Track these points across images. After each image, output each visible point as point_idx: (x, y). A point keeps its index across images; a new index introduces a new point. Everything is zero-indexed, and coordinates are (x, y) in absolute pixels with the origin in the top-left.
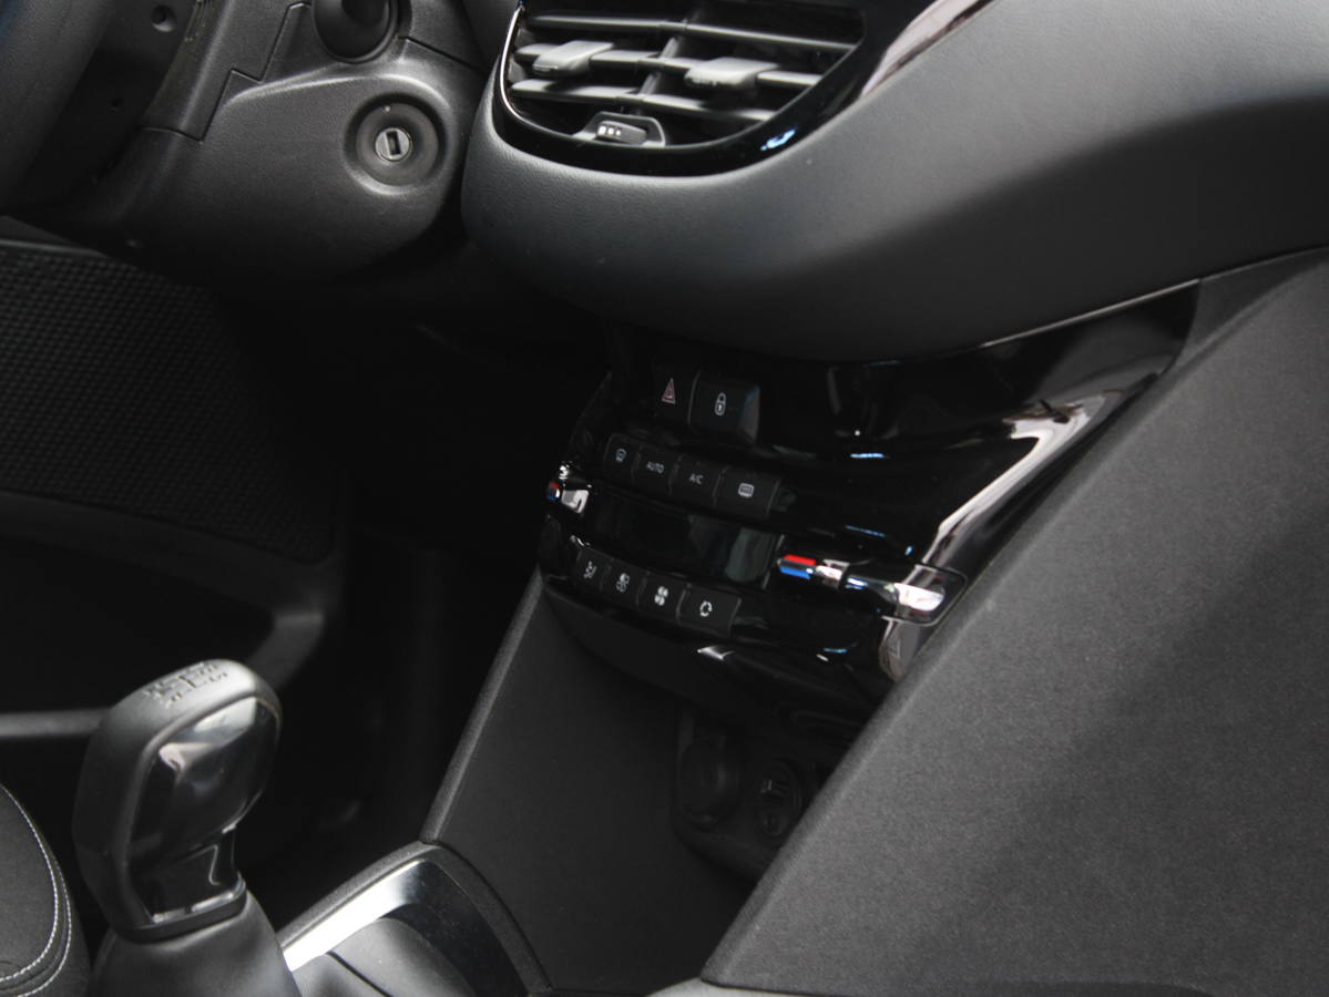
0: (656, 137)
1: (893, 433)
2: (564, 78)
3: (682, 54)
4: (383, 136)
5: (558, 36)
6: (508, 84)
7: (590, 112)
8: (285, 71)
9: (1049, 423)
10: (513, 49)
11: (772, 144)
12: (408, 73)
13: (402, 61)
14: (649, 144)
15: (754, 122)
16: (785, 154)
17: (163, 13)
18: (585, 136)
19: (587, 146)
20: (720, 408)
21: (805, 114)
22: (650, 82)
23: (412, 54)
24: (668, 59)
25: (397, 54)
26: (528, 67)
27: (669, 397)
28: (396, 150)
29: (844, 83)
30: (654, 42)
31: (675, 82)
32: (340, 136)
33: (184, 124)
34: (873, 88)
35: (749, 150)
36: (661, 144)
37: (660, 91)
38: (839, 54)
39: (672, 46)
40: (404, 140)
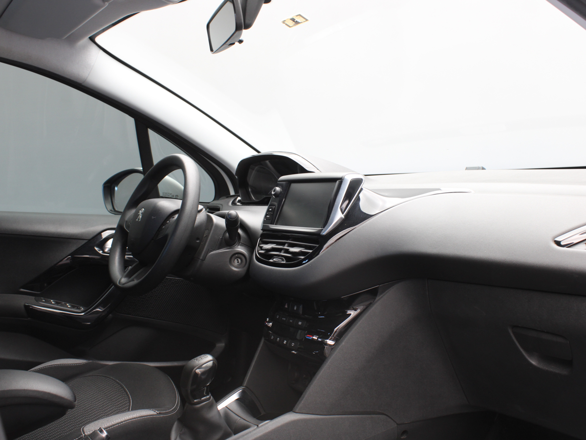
0: (284, 261)
1: (326, 313)
2: (268, 250)
3: (288, 246)
4: (236, 260)
5: (267, 243)
6: (258, 251)
7: (272, 256)
8: (219, 249)
9: (353, 311)
10: (259, 245)
11: (304, 262)
12: (240, 249)
13: (239, 247)
14: (282, 262)
15: (301, 258)
16: (307, 264)
17: (198, 239)
18: (271, 261)
19: (272, 262)
20: (295, 308)
21: (310, 257)
22: (283, 251)
23: (241, 245)
24: (286, 247)
25: (238, 245)
26: (261, 248)
27: (286, 306)
28: (238, 262)
29: (317, 252)
30: (283, 244)
31: (287, 251)
32: (228, 260)
33: (201, 258)
34: (321, 253)
35: (300, 263)
36: (285, 262)
37: (284, 253)
38: (316, 246)
39: (286, 245)
40: (239, 260)
